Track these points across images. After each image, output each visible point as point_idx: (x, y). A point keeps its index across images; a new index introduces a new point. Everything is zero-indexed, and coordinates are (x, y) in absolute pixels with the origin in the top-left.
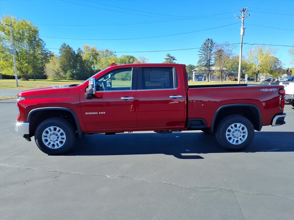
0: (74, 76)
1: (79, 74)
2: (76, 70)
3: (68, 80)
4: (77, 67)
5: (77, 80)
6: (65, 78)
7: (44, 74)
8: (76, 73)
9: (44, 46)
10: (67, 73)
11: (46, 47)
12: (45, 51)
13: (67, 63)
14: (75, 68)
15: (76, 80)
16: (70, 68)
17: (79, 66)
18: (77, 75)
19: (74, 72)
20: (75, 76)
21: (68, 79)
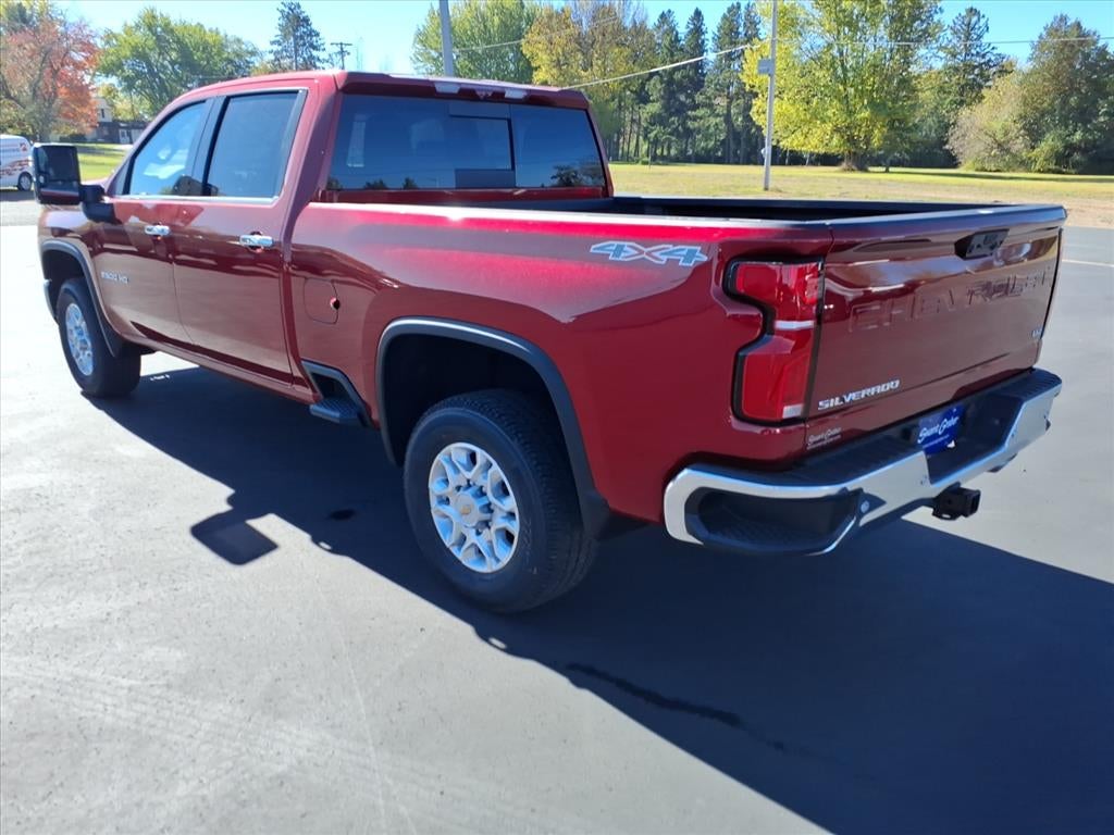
0: (1070, 155)
1: (1094, 147)
2: (1086, 130)
3: (1039, 171)
4: (1096, 116)
5: (1080, 174)
6: (1025, 164)
7: (947, 147)
8: (1083, 145)
9: (980, 37)
10: (1043, 144)
11: (986, 39)
12: (983, 56)
13: (1054, 99)
14: (1085, 122)
15: (1073, 171)
16: (1064, 122)
17: (1106, 113)
18: (1084, 151)
19: (1078, 136)
20: (1077, 157)
21: (1037, 168)
